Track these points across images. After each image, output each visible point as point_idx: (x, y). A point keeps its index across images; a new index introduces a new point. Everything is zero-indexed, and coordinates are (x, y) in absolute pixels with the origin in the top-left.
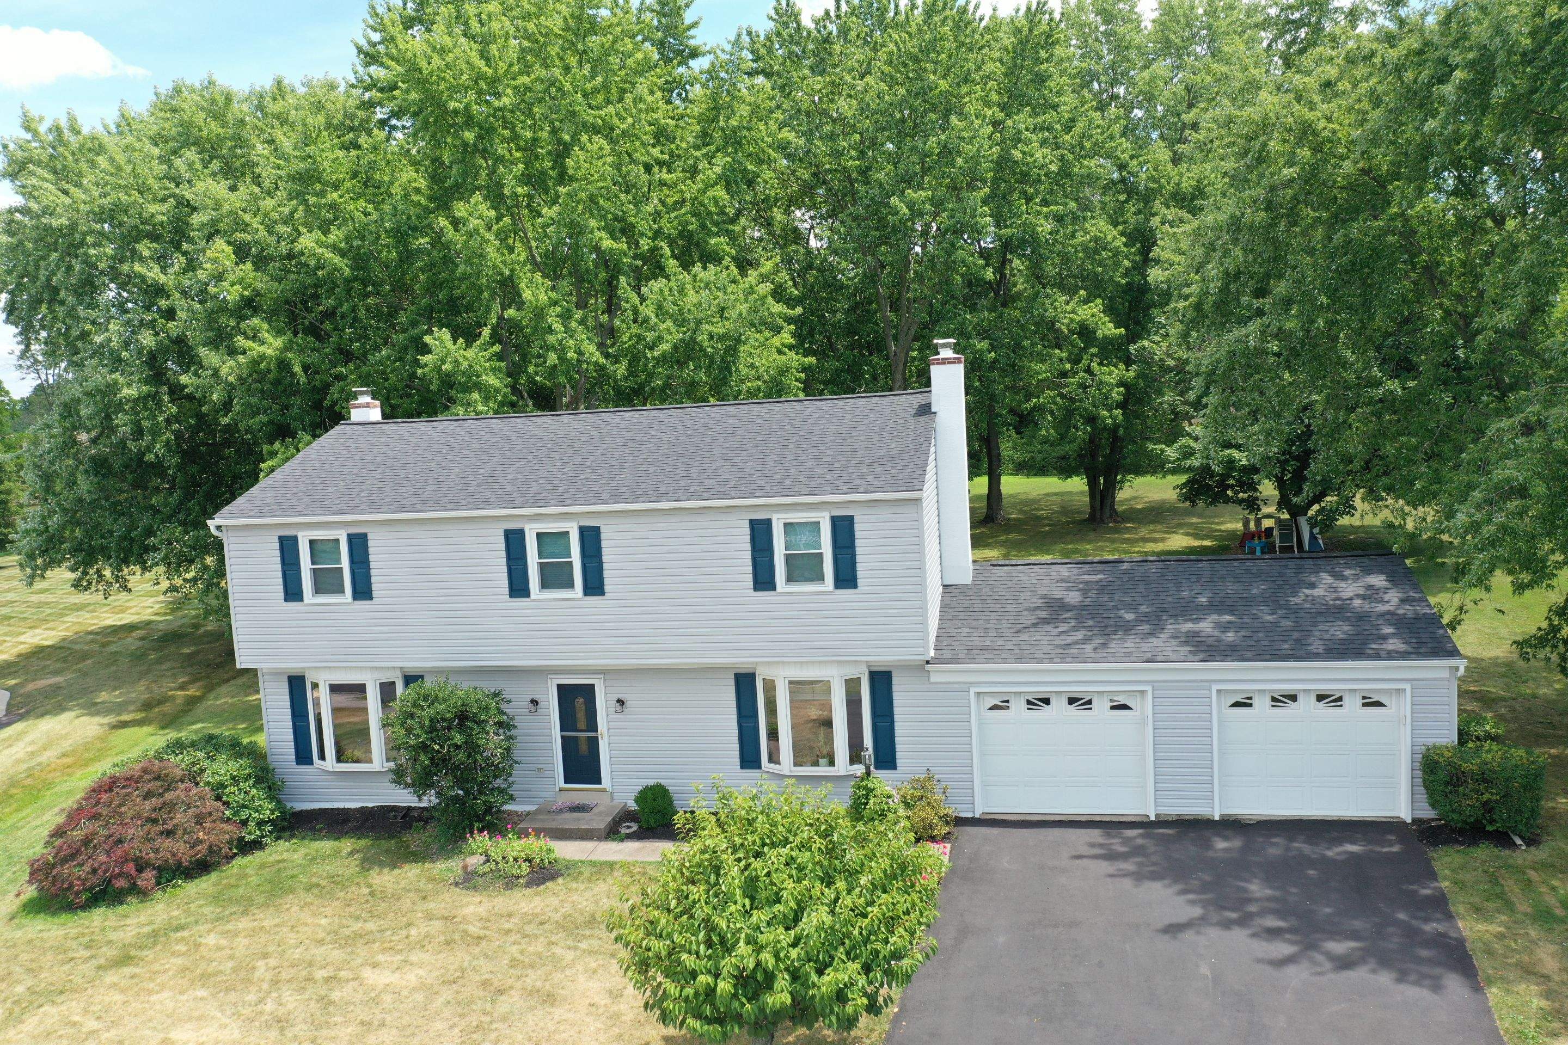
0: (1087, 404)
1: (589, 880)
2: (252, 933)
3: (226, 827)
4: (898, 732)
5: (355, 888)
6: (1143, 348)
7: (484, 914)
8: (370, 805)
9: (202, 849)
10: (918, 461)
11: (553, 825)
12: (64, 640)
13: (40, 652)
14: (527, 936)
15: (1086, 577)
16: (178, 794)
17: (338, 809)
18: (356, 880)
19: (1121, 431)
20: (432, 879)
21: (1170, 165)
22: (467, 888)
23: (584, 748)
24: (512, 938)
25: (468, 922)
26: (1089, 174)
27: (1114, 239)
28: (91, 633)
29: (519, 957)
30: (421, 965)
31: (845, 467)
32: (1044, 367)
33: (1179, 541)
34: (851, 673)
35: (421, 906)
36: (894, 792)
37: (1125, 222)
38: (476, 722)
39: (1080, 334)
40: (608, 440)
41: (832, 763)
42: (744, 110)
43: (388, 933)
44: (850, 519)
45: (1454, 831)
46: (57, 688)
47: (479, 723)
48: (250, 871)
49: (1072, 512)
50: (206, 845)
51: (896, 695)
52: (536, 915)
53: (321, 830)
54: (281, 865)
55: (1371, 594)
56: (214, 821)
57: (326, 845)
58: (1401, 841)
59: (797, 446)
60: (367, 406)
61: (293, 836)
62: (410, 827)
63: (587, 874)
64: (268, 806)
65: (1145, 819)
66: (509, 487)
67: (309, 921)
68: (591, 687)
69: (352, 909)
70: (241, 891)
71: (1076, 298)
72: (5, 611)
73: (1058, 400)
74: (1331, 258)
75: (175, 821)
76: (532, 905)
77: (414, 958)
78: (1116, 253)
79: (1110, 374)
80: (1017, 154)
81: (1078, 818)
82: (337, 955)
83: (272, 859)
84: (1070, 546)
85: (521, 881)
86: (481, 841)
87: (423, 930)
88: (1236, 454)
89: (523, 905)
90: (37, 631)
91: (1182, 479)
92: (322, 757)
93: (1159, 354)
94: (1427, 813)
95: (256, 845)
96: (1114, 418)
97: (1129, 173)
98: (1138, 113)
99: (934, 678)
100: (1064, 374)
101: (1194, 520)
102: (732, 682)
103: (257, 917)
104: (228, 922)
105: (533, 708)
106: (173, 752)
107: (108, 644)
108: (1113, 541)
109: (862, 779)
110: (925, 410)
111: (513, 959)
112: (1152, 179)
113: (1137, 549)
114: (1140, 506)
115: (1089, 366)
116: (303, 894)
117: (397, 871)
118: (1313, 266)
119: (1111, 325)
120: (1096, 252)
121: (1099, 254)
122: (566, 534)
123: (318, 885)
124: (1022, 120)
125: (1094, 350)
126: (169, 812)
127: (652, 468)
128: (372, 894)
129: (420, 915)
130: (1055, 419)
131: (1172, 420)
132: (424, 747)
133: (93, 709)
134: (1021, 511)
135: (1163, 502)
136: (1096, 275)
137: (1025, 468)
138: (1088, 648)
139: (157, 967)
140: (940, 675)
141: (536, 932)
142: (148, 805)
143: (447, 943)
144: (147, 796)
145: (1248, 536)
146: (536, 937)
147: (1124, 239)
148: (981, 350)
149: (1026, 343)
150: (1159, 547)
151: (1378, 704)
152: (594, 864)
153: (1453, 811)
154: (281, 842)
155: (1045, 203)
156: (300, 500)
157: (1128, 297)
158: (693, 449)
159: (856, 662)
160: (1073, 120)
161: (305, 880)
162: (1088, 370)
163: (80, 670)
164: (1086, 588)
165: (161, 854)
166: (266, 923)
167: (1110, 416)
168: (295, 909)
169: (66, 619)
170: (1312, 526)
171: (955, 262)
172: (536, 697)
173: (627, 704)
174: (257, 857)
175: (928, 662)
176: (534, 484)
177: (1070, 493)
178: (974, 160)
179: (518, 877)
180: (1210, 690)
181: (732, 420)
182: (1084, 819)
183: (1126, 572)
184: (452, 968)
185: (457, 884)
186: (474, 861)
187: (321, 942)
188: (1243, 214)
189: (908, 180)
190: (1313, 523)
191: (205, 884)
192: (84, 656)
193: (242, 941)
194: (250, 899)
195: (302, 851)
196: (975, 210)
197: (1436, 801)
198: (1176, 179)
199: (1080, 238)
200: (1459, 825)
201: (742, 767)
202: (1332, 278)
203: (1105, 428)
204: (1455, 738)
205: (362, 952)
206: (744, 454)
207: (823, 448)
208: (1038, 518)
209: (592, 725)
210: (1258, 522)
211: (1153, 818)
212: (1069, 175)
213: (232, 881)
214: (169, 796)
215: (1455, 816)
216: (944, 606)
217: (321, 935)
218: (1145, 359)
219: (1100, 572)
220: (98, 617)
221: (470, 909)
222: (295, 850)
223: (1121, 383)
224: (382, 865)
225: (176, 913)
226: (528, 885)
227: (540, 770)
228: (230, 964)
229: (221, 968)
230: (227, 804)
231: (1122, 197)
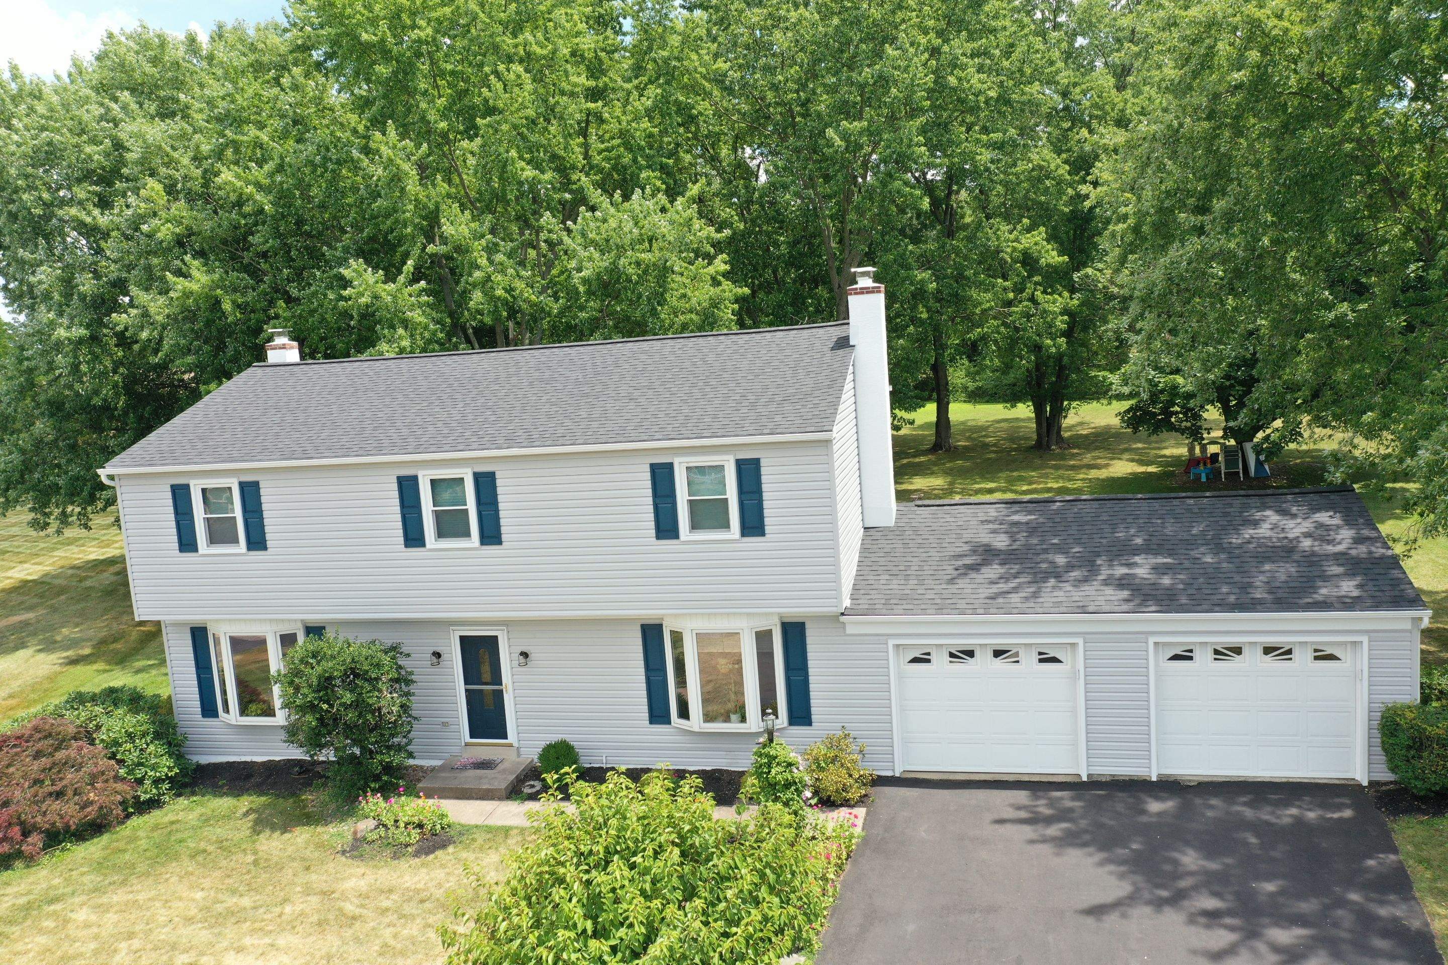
0: (1031, 333)
1: (481, 849)
2: (124, 908)
3: (119, 786)
4: (812, 687)
5: (241, 855)
6: (1087, 276)
7: (364, 889)
8: (277, 758)
9: (92, 812)
10: (830, 399)
11: (453, 784)
12: (46, 575)
13: (24, 587)
14: (404, 916)
15: (1016, 518)
16: (70, 752)
17: (246, 762)
18: (243, 847)
19: (1066, 359)
20: (320, 846)
21: (1114, 92)
22: (353, 857)
23: (489, 701)
24: (391, 917)
25: (346, 899)
26: (1029, 101)
27: (1058, 167)
28: (73, 567)
29: (392, 942)
30: (287, 950)
31: (753, 406)
32: (989, 296)
33: (1122, 468)
34: (763, 625)
35: (302, 878)
36: (799, 759)
37: (1069, 150)
38: (366, 680)
39: (1024, 263)
40: (514, 380)
41: (743, 719)
42: (675, 40)
43: (262, 910)
44: (756, 462)
45: (1416, 797)
46: (26, 624)
47: (370, 680)
48: (141, 834)
49: (1020, 438)
50: (96, 807)
51: (810, 648)
52: (417, 891)
53: (222, 787)
54: (174, 827)
55: (1322, 533)
56: (107, 781)
57: (224, 803)
58: (1355, 806)
59: (706, 384)
60: (283, 347)
61: (193, 793)
62: (310, 785)
63: (480, 841)
64: (166, 762)
65: (1077, 780)
66: (405, 431)
67: (184, 895)
68: (495, 639)
69: (231, 881)
70: (127, 856)
71: (1019, 227)
72: (4, 545)
73: (1002, 329)
74: (1280, 169)
75: (64, 782)
76: (416, 879)
77: (281, 942)
78: (1059, 182)
79: (1054, 303)
80: (952, 81)
81: (1005, 778)
82: (204, 935)
83: (166, 819)
84: (1015, 474)
85: (410, 849)
86: (374, 803)
87: (298, 908)
88: (1180, 380)
89: (407, 878)
90: (26, 566)
91: (1126, 405)
92: (227, 710)
93: (1103, 280)
94: (1386, 776)
95: (154, 803)
96: (1058, 347)
97: (1072, 101)
98: (1080, 41)
99: (849, 630)
100: (1009, 303)
101: (1140, 445)
102: (639, 635)
103: (135, 888)
104: (104, 893)
105: (435, 660)
106: (72, 707)
107: (86, 578)
108: (1056, 467)
109: (764, 746)
110: (844, 343)
111: (386, 945)
112: (1095, 106)
113: (1081, 476)
114: (1085, 432)
115: (1033, 295)
116: (186, 862)
117: (287, 836)
118: (1258, 179)
119: (1055, 253)
120: (1040, 180)
121: (1043, 183)
122: (462, 480)
123: (205, 851)
124: (959, 46)
125: (1037, 278)
126: (59, 772)
127: (554, 409)
128: (256, 863)
129: (298, 889)
130: (999, 348)
131: (1117, 348)
132: (312, 707)
133: (49, 646)
134: (969, 438)
135: (1108, 428)
136: (1041, 204)
137: (977, 396)
138: (1015, 598)
139: (19, 947)
140: (854, 626)
141: (414, 911)
142: (36, 766)
143: (319, 924)
144: (38, 755)
145: (1193, 462)
146: (413, 917)
147: (1067, 168)
148: (922, 281)
149: (969, 273)
150: (1103, 474)
151: (1331, 657)
152: (489, 829)
153: (1416, 778)
154: (181, 799)
155: (985, 130)
156: (193, 447)
157: (1072, 226)
158: (599, 388)
159: (767, 614)
160: (1012, 45)
161: (192, 845)
162: (1032, 299)
163: (52, 606)
164: (1013, 529)
165: (48, 817)
166: (141, 897)
167: (1054, 345)
168: (174, 879)
169: (55, 553)
170: (1258, 454)
171: (890, 192)
172: (438, 649)
173: (531, 656)
174: (155, 816)
175: (843, 614)
176: (431, 428)
177: (1017, 420)
178: (911, 87)
179: (407, 846)
180: (1147, 643)
181: (643, 357)
182: (1011, 778)
183: (1057, 512)
184: (318, 954)
185: (344, 852)
186: (365, 826)
187: (189, 920)
188: (1181, 125)
189: (846, 110)
190: (1258, 450)
191: (94, 848)
192: (62, 590)
193: (111, 917)
194: (133, 866)
195: (199, 810)
196: (911, 140)
197: (1397, 766)
198: (1120, 106)
199: (1021, 167)
200: (1422, 793)
201: (651, 723)
202: (1279, 192)
203: (1049, 357)
204: (1416, 696)
205: (230, 932)
206: (650, 392)
207: (732, 385)
208: (985, 446)
209: (497, 679)
210: (1204, 448)
211: (1085, 779)
212: (1008, 102)
213: (121, 845)
214: (60, 755)
215: (1419, 784)
216: (865, 551)
217: (193, 912)
218: (1088, 287)
219: (1030, 513)
220: (84, 551)
221: (350, 884)
222: (192, 810)
223: (1065, 311)
224: (273, 828)
225: (56, 881)
226: (417, 854)
227: (445, 724)
228: (93, 946)
229: (83, 949)
230: (121, 762)
231: (1066, 125)
